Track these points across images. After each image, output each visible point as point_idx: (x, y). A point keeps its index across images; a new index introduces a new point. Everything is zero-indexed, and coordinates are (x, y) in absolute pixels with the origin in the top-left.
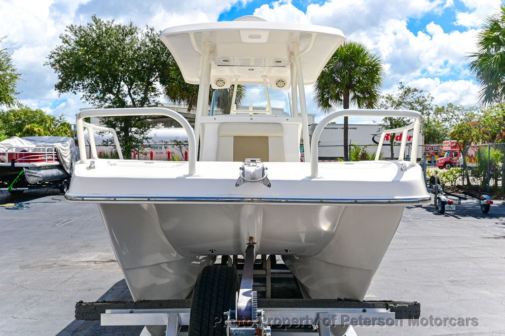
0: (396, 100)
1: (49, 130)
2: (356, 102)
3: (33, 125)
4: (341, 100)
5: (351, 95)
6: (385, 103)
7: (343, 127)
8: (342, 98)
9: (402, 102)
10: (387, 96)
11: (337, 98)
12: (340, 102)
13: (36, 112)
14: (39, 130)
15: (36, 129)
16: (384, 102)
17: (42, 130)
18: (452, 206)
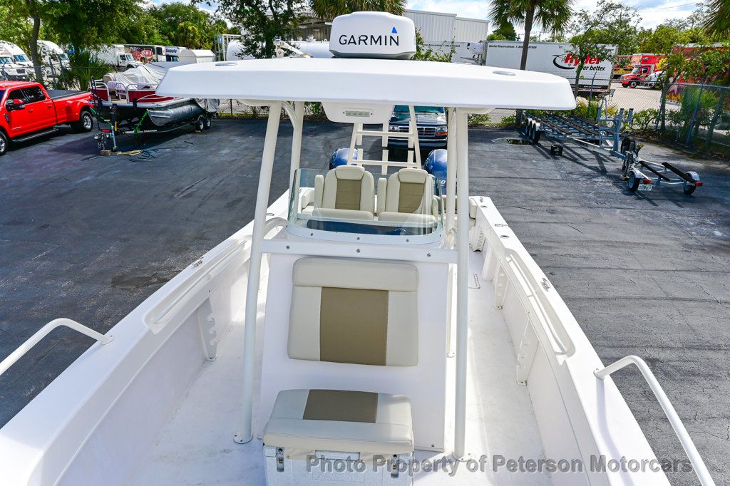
0: (591, 20)
1: (204, 29)
2: (541, 21)
3: (187, 22)
4: (523, 17)
5: (537, 11)
6: (577, 23)
7: (522, 45)
8: (525, 15)
9: (598, 23)
10: (581, 12)
11: (519, 15)
12: (521, 20)
13: (188, 7)
14: (193, 29)
15: (190, 28)
16: (577, 21)
17: (196, 29)
18: (647, 186)
